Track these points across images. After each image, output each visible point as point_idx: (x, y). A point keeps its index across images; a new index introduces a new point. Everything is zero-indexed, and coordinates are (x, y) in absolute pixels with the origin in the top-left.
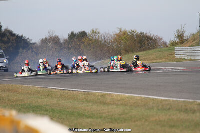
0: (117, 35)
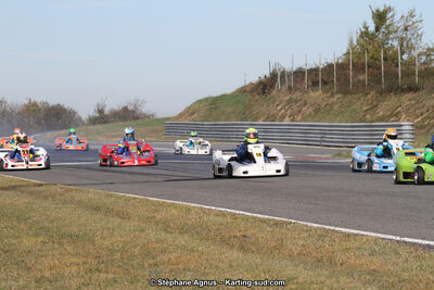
0: (25, 105)
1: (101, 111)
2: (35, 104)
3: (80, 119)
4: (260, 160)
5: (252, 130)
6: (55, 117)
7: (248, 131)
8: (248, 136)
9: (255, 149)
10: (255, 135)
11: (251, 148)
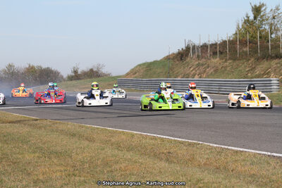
0: (26, 68)
1: (76, 72)
2: (33, 67)
3: (62, 77)
4: (97, 98)
5: (95, 83)
6: (44, 75)
7: (93, 84)
8: (93, 86)
9: (96, 92)
10: (97, 86)
11: (94, 92)
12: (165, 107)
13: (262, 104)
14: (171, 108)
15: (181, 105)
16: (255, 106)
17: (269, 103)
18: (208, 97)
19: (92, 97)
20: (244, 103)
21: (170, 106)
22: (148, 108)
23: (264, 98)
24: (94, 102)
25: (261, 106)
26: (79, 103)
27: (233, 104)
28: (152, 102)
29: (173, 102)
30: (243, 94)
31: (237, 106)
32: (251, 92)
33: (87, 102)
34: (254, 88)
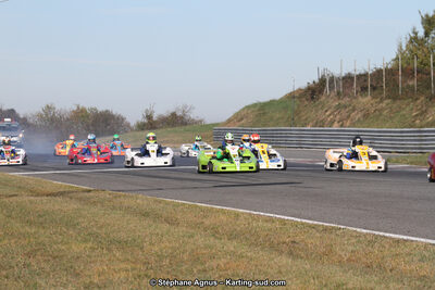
1: (149, 117)
2: (83, 110)
3: (128, 125)
4: (153, 155)
6: (104, 123)
7: (149, 135)
8: (148, 138)
9: (152, 147)
10: (154, 138)
11: (148, 147)
12: (230, 167)
13: (373, 166)
14: (238, 169)
15: (253, 165)
16: (364, 168)
17: (382, 164)
18: (278, 154)
19: (146, 153)
20: (348, 164)
21: (237, 166)
22: (207, 170)
23: (375, 158)
24: (148, 162)
25: (371, 169)
26: (128, 162)
27: (332, 165)
28: (213, 161)
29: (242, 162)
30: (346, 151)
31: (338, 168)
32: (358, 148)
33: (138, 161)
34: (361, 143)
